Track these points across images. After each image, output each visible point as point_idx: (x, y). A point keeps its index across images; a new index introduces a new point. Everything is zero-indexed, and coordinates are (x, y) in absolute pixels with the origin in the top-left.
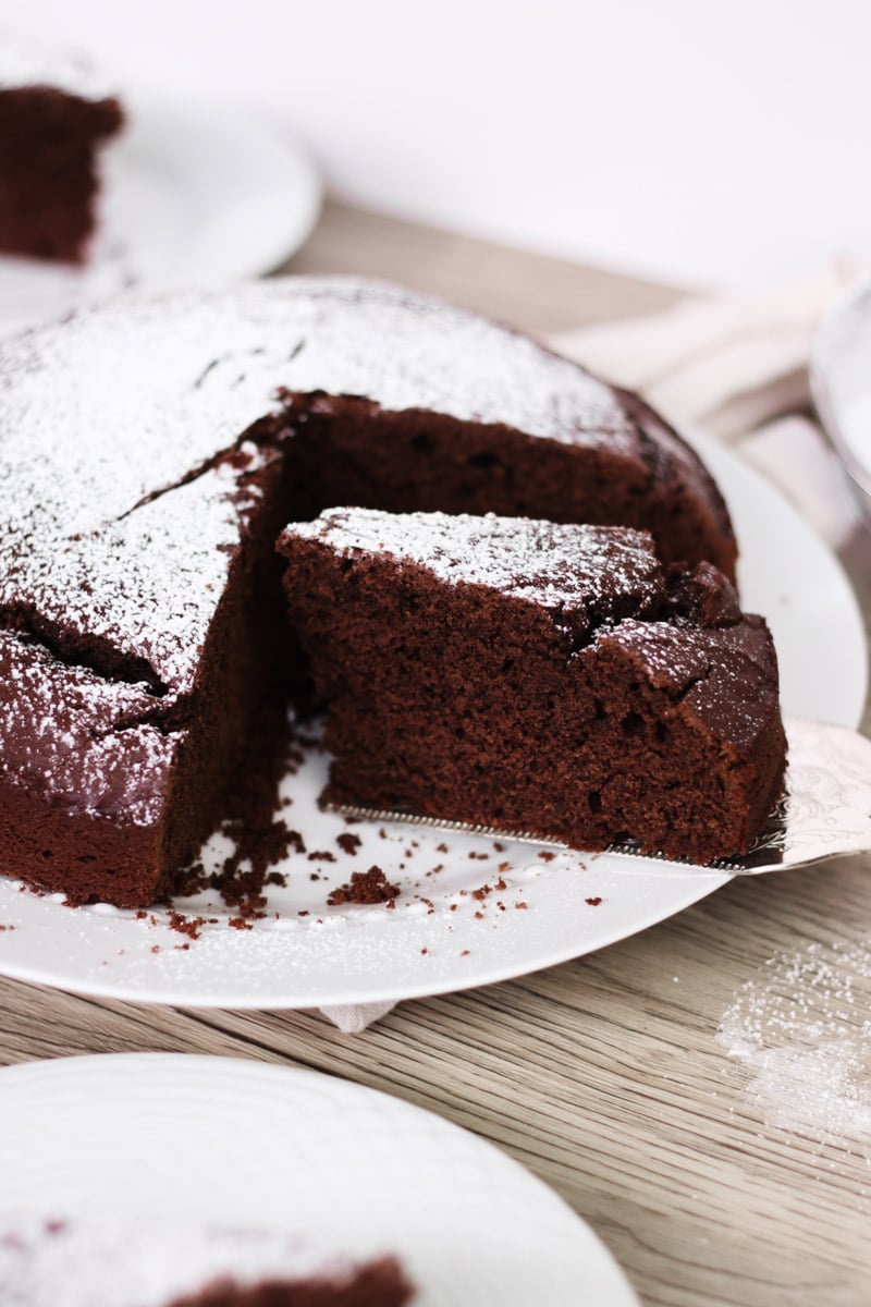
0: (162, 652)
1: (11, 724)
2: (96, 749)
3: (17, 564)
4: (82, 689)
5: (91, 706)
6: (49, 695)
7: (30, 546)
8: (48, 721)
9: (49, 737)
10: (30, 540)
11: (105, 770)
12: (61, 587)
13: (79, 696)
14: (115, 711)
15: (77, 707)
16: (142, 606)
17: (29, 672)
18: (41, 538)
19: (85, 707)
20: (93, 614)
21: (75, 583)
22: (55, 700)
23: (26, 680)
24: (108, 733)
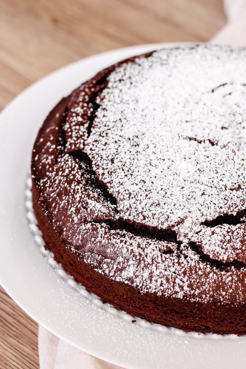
0: (122, 197)
1: (62, 205)
2: (83, 227)
3: (98, 139)
4: (90, 201)
5: (89, 209)
6: (78, 199)
7: (107, 134)
8: (73, 209)
9: (70, 216)
10: (109, 131)
11: (83, 236)
12: (104, 158)
13: (87, 203)
14: (96, 214)
15: (85, 208)
16: (126, 176)
17: (77, 187)
18: (113, 132)
19: (87, 209)
20: (106, 173)
21: (110, 158)
22: (79, 202)
23: (74, 190)
24: (90, 222)
